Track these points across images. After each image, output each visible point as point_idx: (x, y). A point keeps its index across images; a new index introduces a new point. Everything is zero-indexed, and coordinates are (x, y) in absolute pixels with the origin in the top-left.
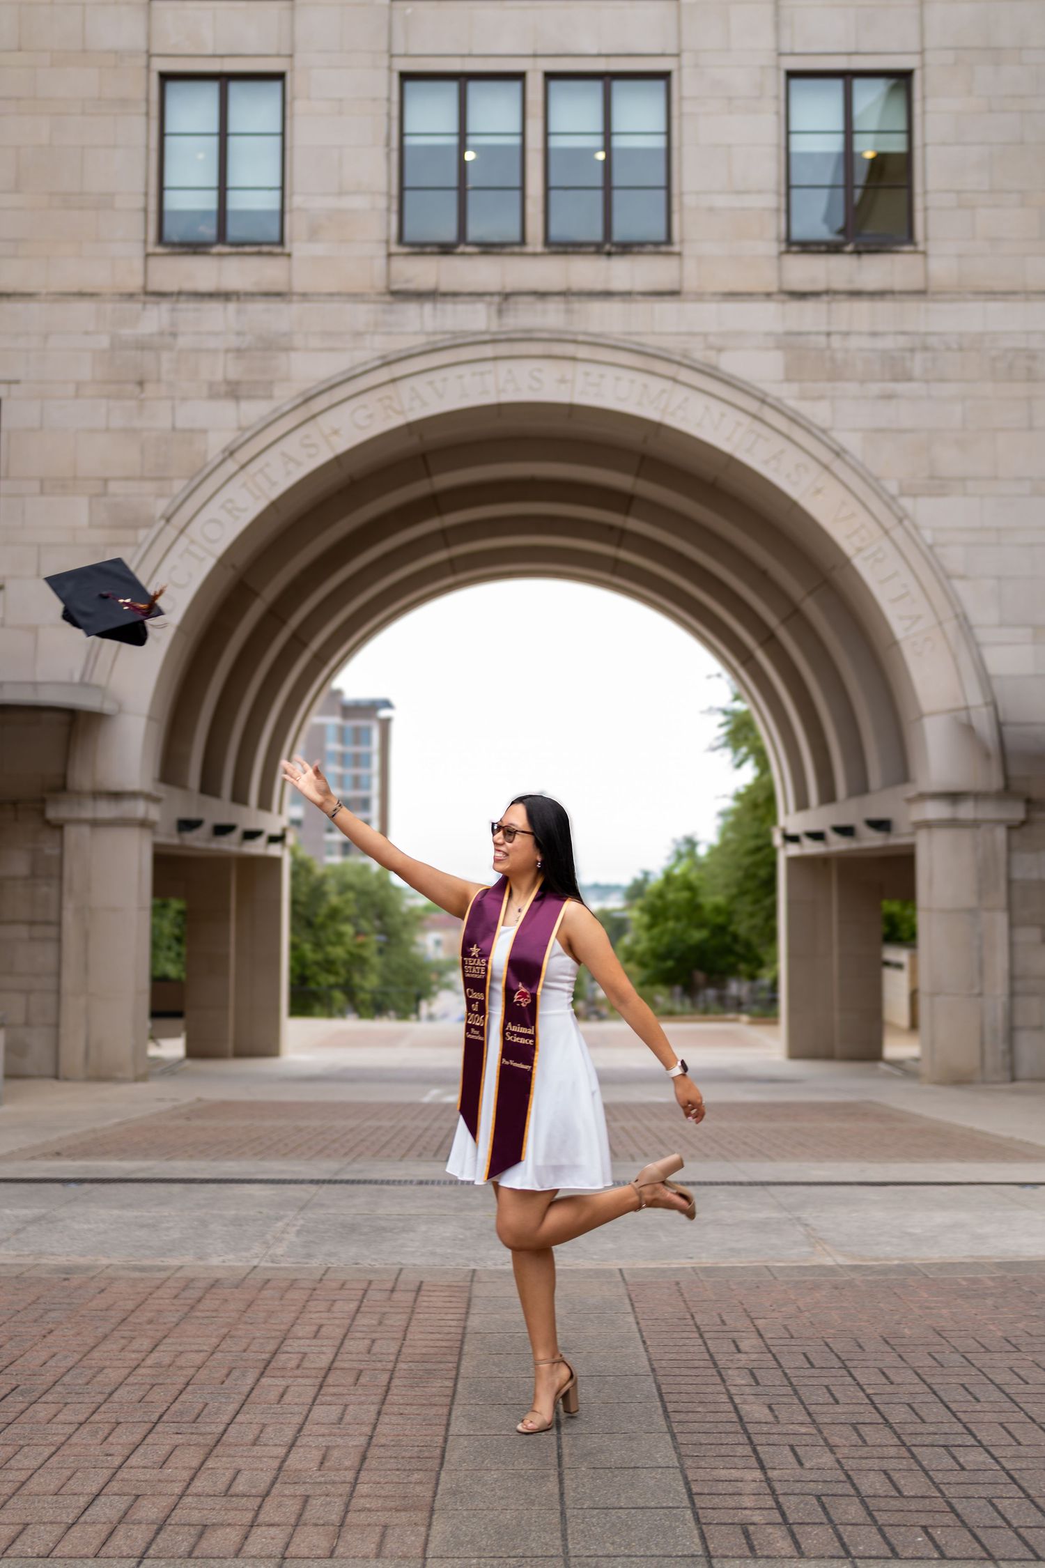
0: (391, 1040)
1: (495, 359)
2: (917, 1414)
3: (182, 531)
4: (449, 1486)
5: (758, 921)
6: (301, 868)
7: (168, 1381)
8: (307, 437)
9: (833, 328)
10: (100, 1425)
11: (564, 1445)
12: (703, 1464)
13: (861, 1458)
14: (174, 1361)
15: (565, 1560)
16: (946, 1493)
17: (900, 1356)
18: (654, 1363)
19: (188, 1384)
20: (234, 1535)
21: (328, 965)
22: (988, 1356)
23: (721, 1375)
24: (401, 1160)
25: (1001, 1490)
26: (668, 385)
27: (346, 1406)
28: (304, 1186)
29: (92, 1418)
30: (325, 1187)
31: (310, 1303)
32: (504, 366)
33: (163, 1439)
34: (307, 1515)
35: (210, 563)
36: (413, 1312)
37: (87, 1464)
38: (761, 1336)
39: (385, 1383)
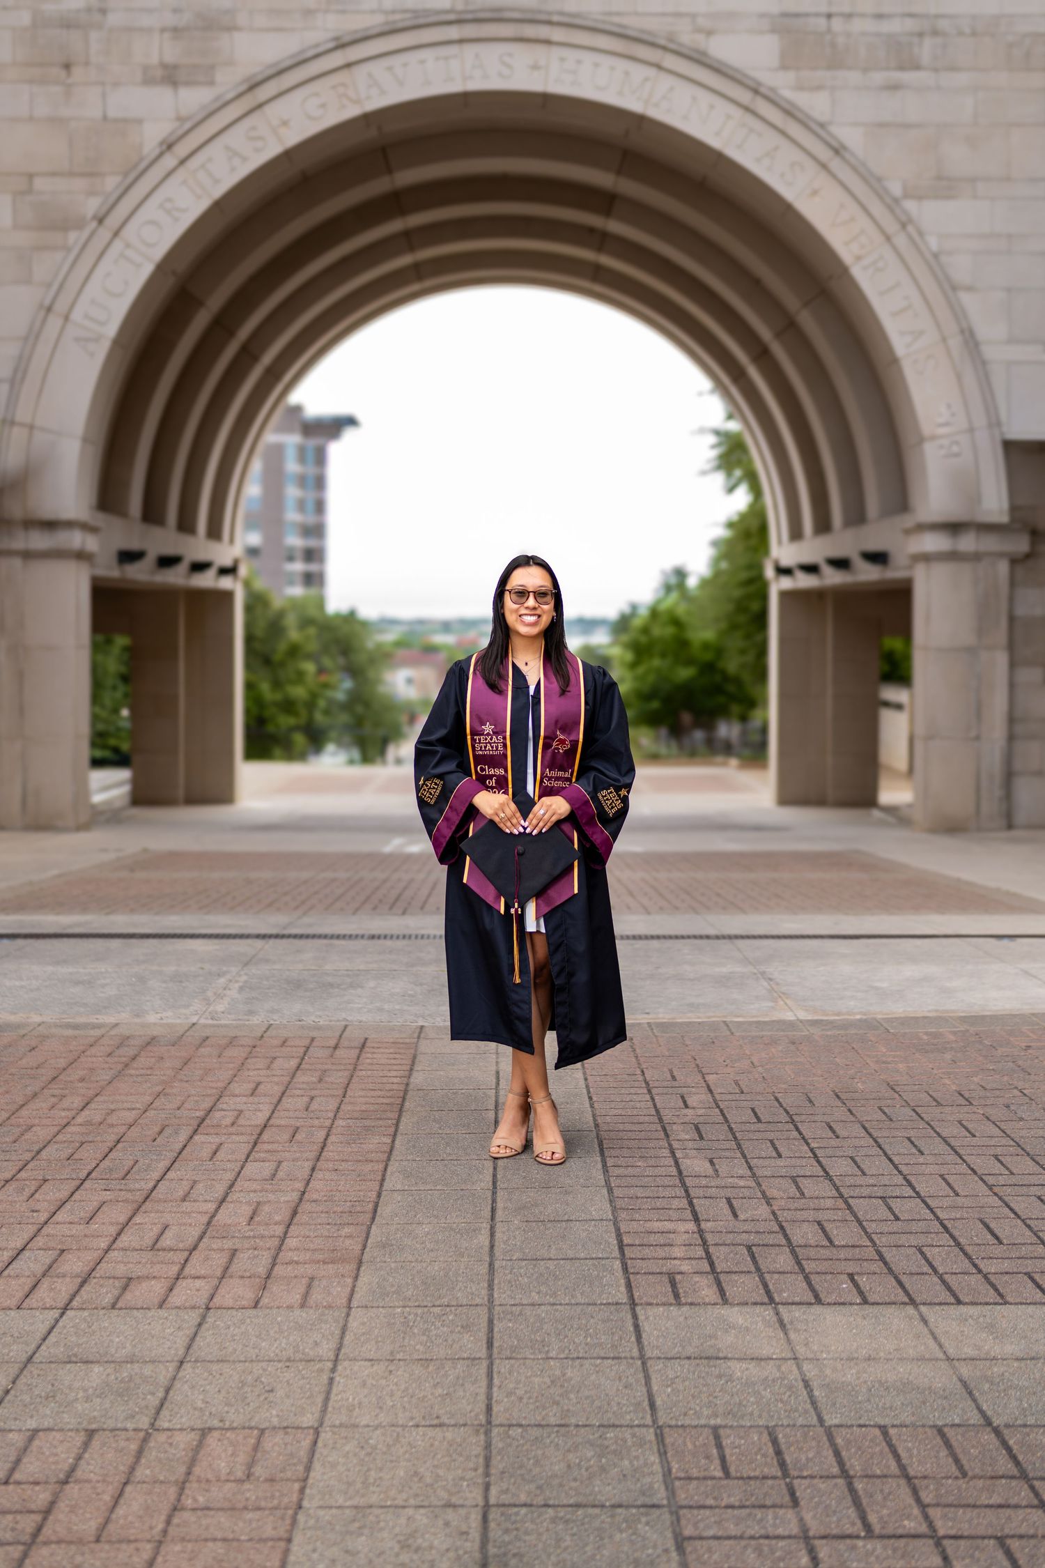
0: (355, 786)
1: (461, 41)
2: (858, 1167)
3: (116, 234)
4: (379, 1239)
5: (750, 658)
6: (256, 602)
7: (99, 1138)
8: (254, 128)
9: (834, 9)
10: (27, 1182)
11: (498, 1199)
12: (637, 1216)
13: (796, 1209)
14: (105, 1119)
15: (489, 1309)
16: (878, 1242)
17: (850, 1110)
18: (598, 1118)
19: (118, 1141)
20: (159, 1287)
21: (288, 706)
22: (939, 1109)
23: (664, 1129)
24: (354, 913)
25: (933, 1239)
26: (652, 72)
27: (280, 1162)
28: (249, 941)
29: (19, 1176)
30: (272, 941)
31: (249, 1061)
32: (470, 51)
33: (91, 1196)
34: (233, 1268)
35: (148, 269)
36: (355, 1069)
37: (12, 1220)
38: (711, 1091)
39: (322, 1140)
